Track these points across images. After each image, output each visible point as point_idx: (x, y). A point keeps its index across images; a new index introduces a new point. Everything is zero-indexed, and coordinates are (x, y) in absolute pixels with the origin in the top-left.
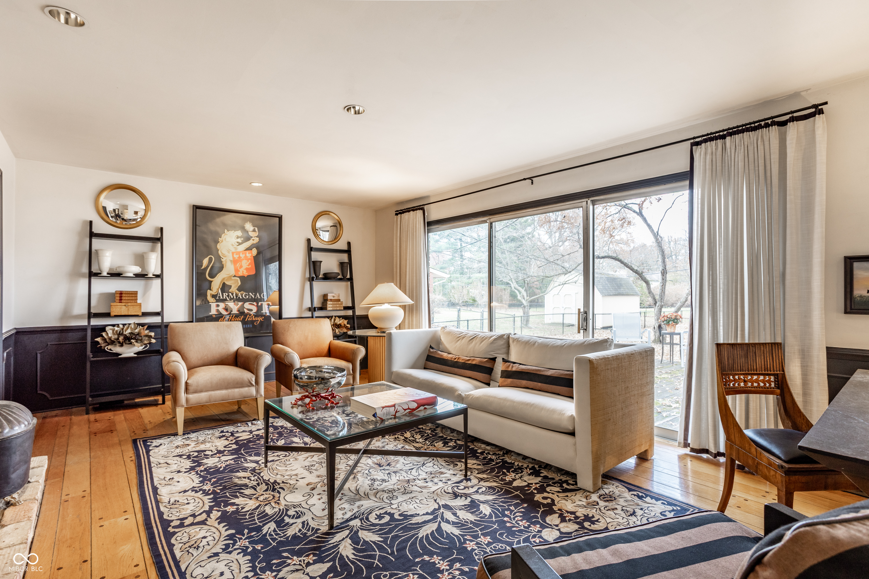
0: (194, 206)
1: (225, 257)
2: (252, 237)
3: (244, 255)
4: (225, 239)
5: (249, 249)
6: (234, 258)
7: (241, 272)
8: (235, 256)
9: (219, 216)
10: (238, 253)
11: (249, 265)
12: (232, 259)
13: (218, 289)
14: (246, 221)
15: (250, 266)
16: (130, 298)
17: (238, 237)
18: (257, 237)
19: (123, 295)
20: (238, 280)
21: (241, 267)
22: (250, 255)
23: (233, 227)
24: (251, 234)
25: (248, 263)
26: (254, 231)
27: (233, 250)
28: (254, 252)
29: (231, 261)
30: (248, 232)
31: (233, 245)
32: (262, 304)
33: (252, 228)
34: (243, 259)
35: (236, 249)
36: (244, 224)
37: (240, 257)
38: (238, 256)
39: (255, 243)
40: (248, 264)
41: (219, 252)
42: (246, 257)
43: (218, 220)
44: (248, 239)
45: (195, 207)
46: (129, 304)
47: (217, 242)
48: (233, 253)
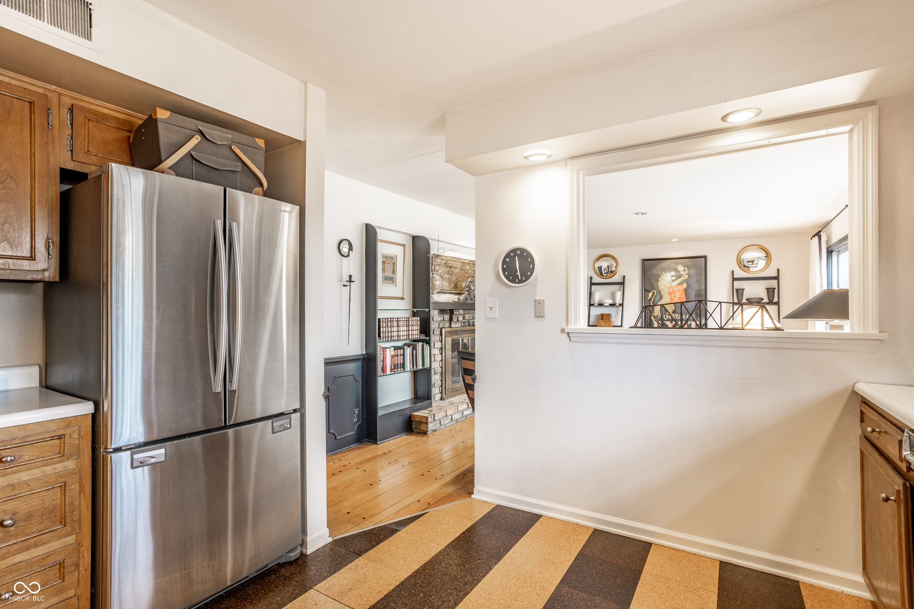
0: (642, 260)
1: (664, 290)
2: (683, 275)
3: (677, 288)
4: (663, 279)
5: (681, 284)
6: (669, 291)
7: (675, 300)
8: (670, 289)
9: (659, 264)
10: (673, 287)
11: (680, 296)
12: (668, 292)
13: (659, 312)
14: (678, 264)
15: (682, 296)
16: (606, 318)
17: (672, 276)
18: (687, 274)
19: (604, 316)
20: (672, 306)
21: (675, 297)
22: (682, 288)
23: (669, 270)
24: (682, 273)
26: (684, 270)
27: (669, 285)
28: (685, 285)
29: (667, 293)
30: (680, 272)
31: (668, 282)
32: (691, 323)
33: (683, 269)
34: (677, 291)
35: (671, 284)
36: (677, 266)
37: (674, 290)
38: (672, 289)
39: (685, 279)
40: (680, 294)
41: (659, 288)
42: (678, 289)
43: (658, 267)
44: (680, 276)
45: (643, 261)
46: (606, 321)
47: (658, 281)
48: (669, 288)
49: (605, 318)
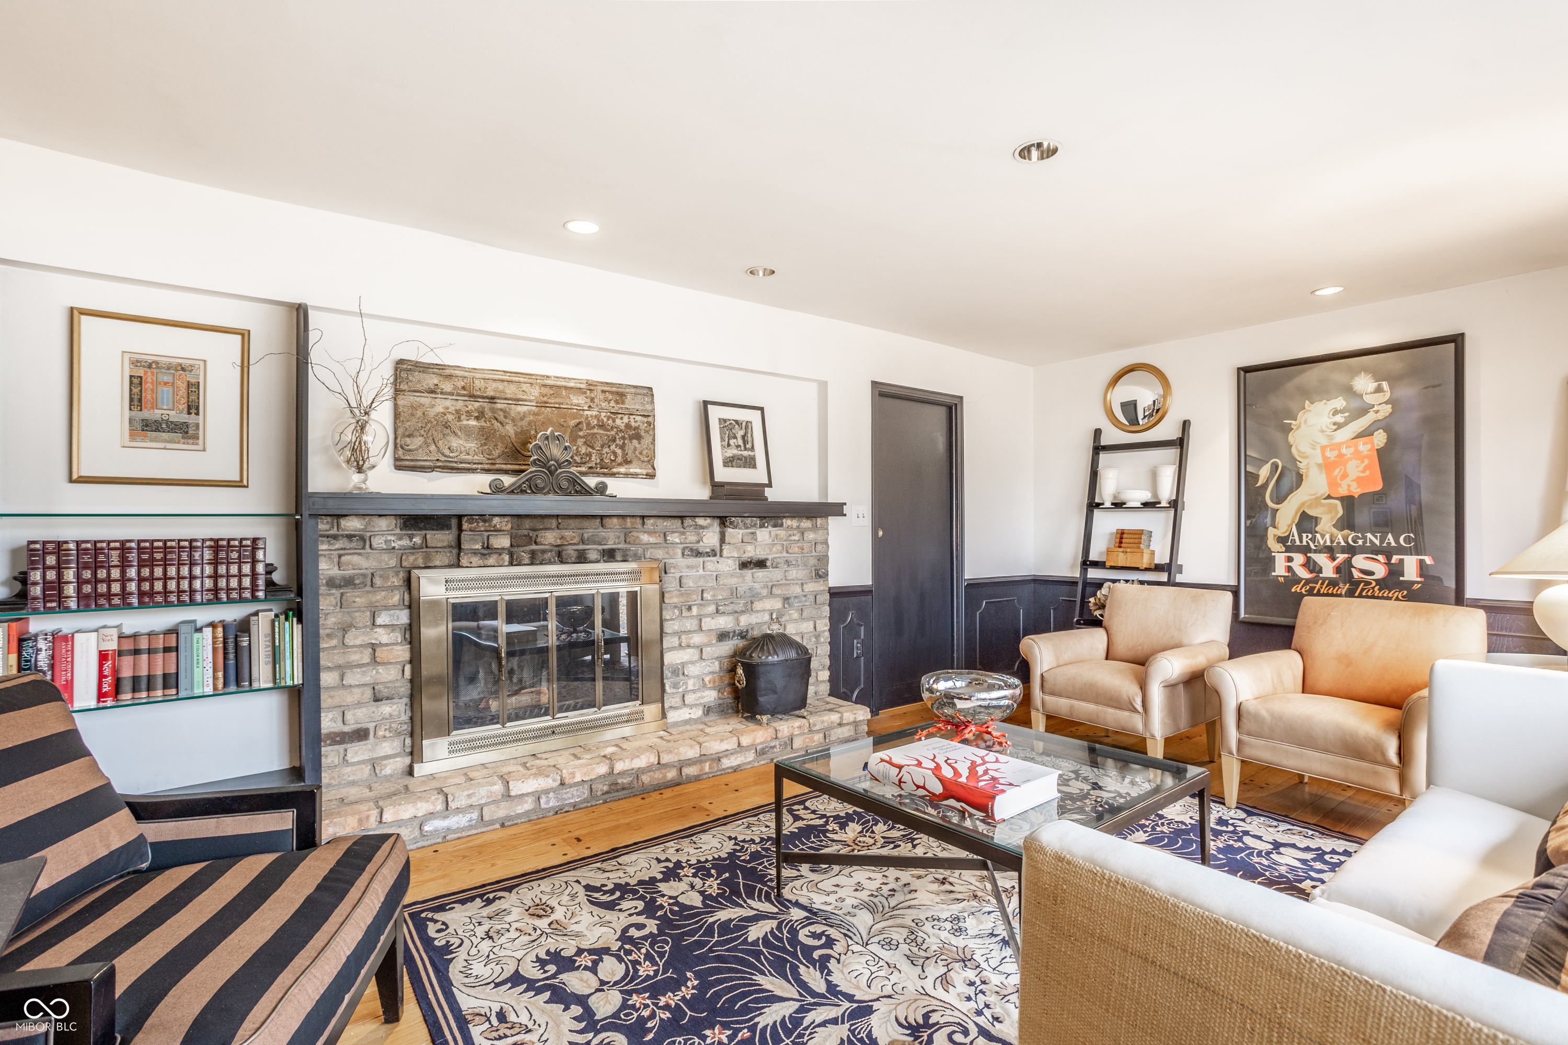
0: (1239, 369)
1: (1306, 457)
2: (1373, 406)
3: (1352, 450)
4: (1305, 421)
5: (1367, 433)
6: (1325, 457)
7: (1345, 487)
8: (1328, 454)
9: (1290, 378)
10: (1338, 446)
11: (1363, 472)
12: (1320, 461)
13: (1290, 526)
14: (1354, 373)
15: (1368, 473)
16: (1132, 541)
17: (1336, 413)
18: (1386, 403)
19: (1125, 536)
20: (1336, 506)
21: (1345, 476)
22: (1369, 446)
23: (1321, 392)
24: (1369, 399)
25: (1363, 465)
26: (1379, 390)
27: (1324, 441)
28: (1380, 438)
29: (1319, 465)
30: (1361, 396)
31: (1323, 431)
32: (1402, 561)
33: (1372, 386)
34: (1351, 459)
35: (1330, 438)
36: (1353, 378)
37: (1340, 455)
38: (1336, 453)
39: (1380, 418)
40: (1361, 468)
41: (1293, 450)
42: (1357, 452)
43: (1290, 386)
44: (1364, 411)
45: (1242, 373)
46: (1128, 550)
47: (1287, 429)
48: (1323, 449)
49: (1128, 541)
